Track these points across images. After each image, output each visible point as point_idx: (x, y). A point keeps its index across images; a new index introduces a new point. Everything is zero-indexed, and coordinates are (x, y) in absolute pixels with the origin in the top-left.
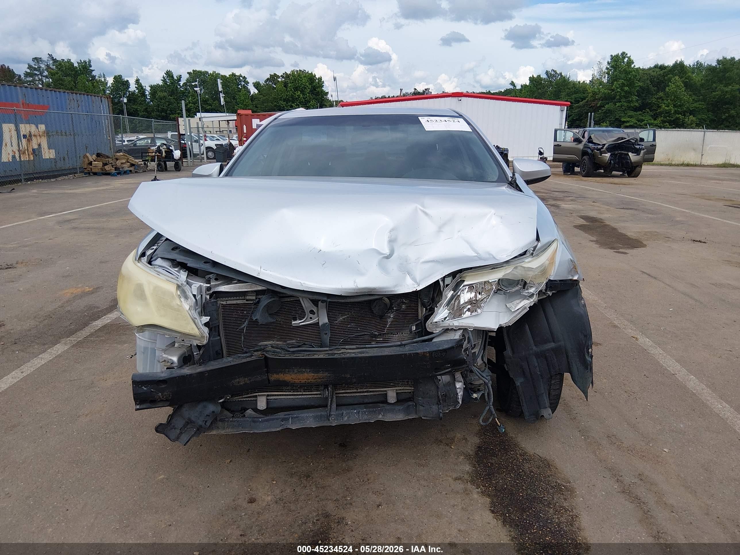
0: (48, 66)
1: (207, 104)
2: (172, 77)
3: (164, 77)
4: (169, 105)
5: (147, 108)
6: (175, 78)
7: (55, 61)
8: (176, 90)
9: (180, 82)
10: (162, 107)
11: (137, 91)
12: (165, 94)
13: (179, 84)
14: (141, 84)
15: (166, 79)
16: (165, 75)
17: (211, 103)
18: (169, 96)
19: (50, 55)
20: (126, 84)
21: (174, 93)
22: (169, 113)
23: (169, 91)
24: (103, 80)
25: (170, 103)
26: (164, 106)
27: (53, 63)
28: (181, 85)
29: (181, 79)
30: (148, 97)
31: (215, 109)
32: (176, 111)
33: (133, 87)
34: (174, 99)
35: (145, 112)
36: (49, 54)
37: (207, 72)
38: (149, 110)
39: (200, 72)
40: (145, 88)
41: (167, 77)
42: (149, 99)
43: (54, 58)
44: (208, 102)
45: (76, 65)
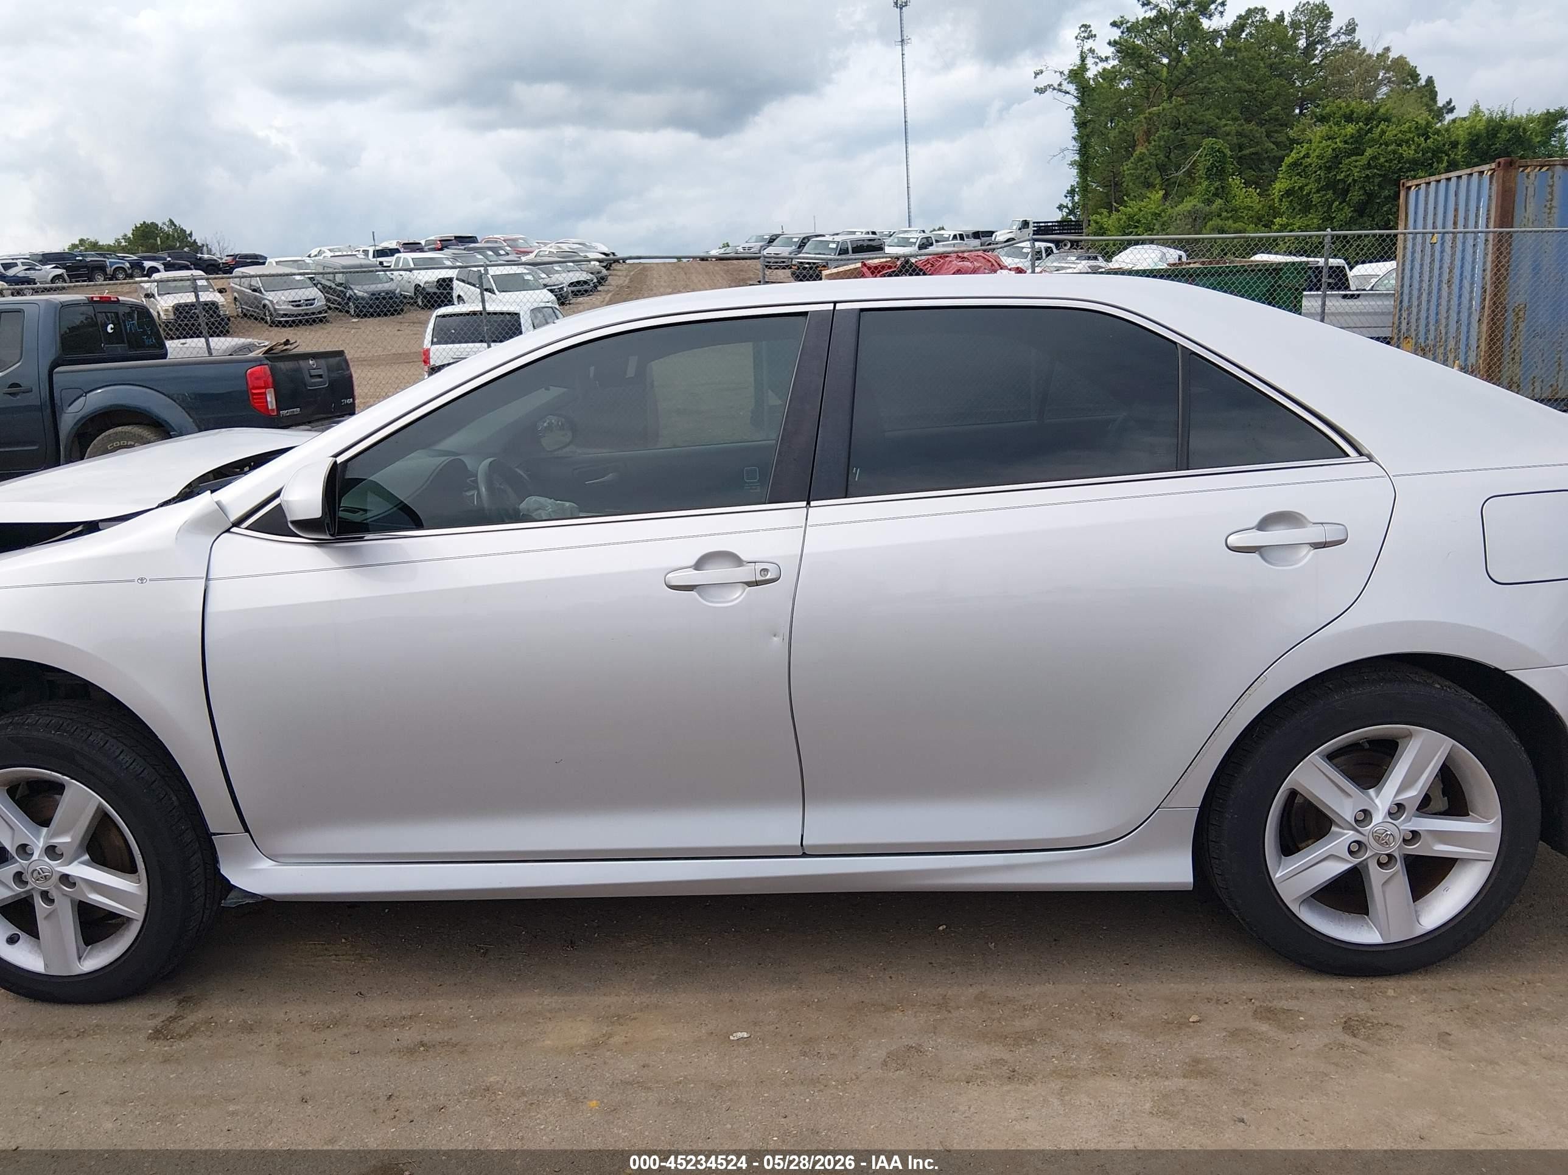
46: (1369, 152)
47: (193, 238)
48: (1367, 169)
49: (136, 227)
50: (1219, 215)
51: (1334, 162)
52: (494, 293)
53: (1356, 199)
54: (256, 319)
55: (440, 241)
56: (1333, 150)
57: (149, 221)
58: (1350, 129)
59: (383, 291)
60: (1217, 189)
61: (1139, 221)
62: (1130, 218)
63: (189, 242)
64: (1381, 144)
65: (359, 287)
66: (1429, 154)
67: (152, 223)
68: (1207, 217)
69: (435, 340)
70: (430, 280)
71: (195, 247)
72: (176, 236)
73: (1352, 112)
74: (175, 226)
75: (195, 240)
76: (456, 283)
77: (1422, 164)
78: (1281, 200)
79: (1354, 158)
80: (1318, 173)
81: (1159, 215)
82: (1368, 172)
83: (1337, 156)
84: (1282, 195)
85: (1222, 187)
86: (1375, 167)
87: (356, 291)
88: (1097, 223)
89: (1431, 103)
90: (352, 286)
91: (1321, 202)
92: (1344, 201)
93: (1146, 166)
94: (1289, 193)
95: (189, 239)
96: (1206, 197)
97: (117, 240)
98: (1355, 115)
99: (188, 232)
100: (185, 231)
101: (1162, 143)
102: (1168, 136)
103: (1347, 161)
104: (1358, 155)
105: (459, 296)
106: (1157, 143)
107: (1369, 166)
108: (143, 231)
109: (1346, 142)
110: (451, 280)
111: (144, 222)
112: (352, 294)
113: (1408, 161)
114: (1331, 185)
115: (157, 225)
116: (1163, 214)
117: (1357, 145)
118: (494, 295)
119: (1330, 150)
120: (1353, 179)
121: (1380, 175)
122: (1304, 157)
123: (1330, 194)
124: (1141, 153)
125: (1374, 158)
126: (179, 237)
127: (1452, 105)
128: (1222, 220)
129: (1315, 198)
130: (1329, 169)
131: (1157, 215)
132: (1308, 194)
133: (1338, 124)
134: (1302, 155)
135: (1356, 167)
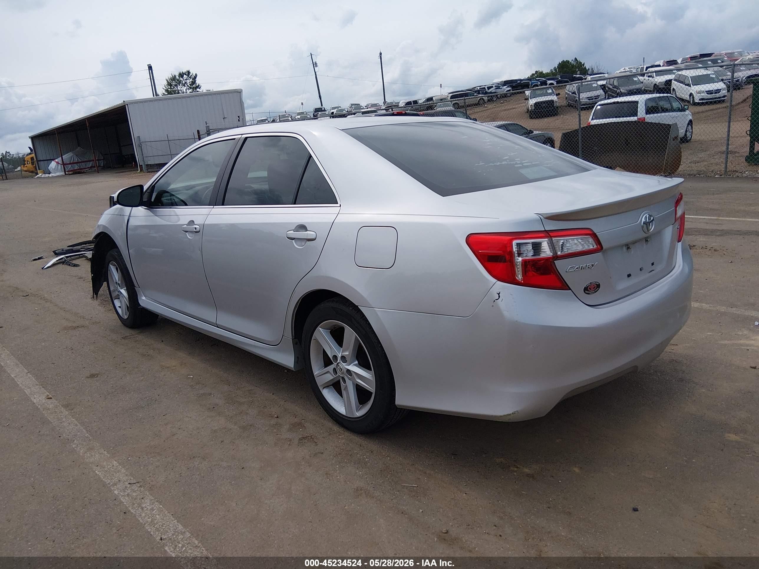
47: (585, 66)
49: (559, 63)
52: (690, 86)
54: (572, 106)
55: (690, 58)
57: (565, 60)
59: (636, 89)
63: (583, 68)
65: (623, 88)
67: (567, 61)
69: (594, 117)
70: (662, 81)
71: (585, 70)
72: (577, 66)
74: (577, 61)
75: (585, 67)
76: (673, 81)
87: (621, 90)
90: (620, 88)
95: (583, 66)
97: (551, 70)
99: (583, 63)
100: (581, 63)
105: (674, 89)
108: (562, 65)
110: (670, 81)
111: (563, 61)
112: (619, 91)
115: (569, 61)
118: (689, 87)
126: (578, 66)
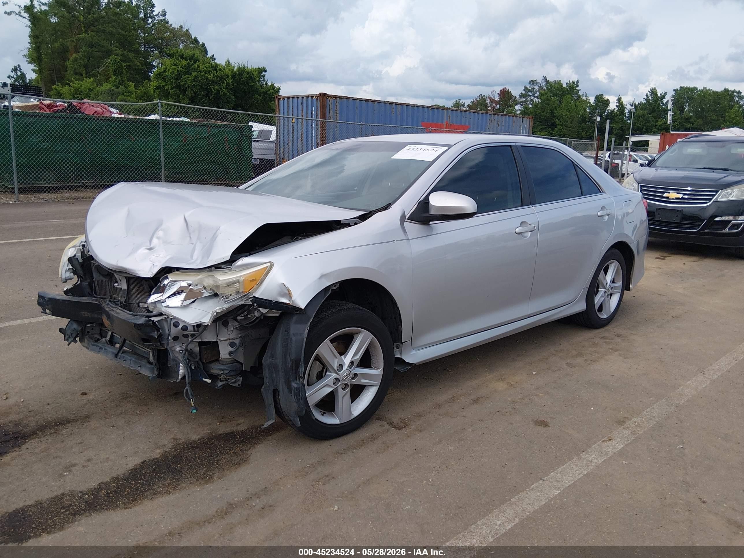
0: (541, 87)
1: (689, 122)
2: (656, 94)
3: (647, 95)
4: (645, 123)
5: (622, 127)
6: (659, 95)
7: (547, 82)
8: (658, 108)
9: (664, 100)
10: (638, 125)
11: (617, 109)
12: (645, 112)
13: (663, 101)
14: (622, 102)
15: (649, 97)
16: (649, 93)
17: (693, 121)
18: (648, 114)
19: (545, 78)
20: (607, 103)
21: (655, 111)
22: (644, 131)
23: (650, 109)
24: (585, 99)
25: (648, 121)
26: (640, 125)
27: (546, 84)
28: (664, 102)
29: (666, 96)
30: (627, 115)
31: (696, 128)
32: (652, 130)
33: (613, 106)
34: (653, 117)
35: (619, 131)
36: (544, 76)
37: (696, 88)
38: (624, 128)
39: (689, 89)
40: (625, 106)
41: (651, 95)
42: (627, 117)
43: (548, 80)
44: (690, 121)
45: (564, 85)
46: (194, 74)
48: (193, 82)
50: (123, 94)
51: (178, 77)
53: (190, 95)
56: (178, 71)
58: (184, 62)
60: (119, 81)
61: (81, 92)
62: (76, 89)
64: (198, 71)
66: (219, 79)
68: (118, 94)
73: (183, 55)
77: (216, 83)
78: (154, 91)
79: (187, 76)
80: (172, 80)
81: (92, 90)
82: (194, 83)
83: (179, 74)
84: (155, 88)
85: (122, 80)
86: (197, 81)
88: (56, 89)
89: (206, 55)
91: (174, 94)
92: (185, 95)
93: (79, 64)
94: (158, 88)
96: (115, 84)
98: (184, 56)
101: (86, 54)
102: (89, 51)
103: (184, 77)
104: (188, 74)
106: (83, 53)
107: (194, 81)
109: (183, 68)
113: (210, 80)
114: (178, 87)
116: (94, 89)
117: (188, 70)
119: (176, 71)
120: (188, 86)
121: (200, 85)
122: (163, 72)
123: (178, 91)
124: (75, 57)
125: (196, 77)
127: (214, 57)
128: (124, 96)
129: (171, 92)
130: (177, 79)
131: (90, 90)
132: (167, 90)
133: (177, 59)
134: (162, 71)
135: (188, 80)
